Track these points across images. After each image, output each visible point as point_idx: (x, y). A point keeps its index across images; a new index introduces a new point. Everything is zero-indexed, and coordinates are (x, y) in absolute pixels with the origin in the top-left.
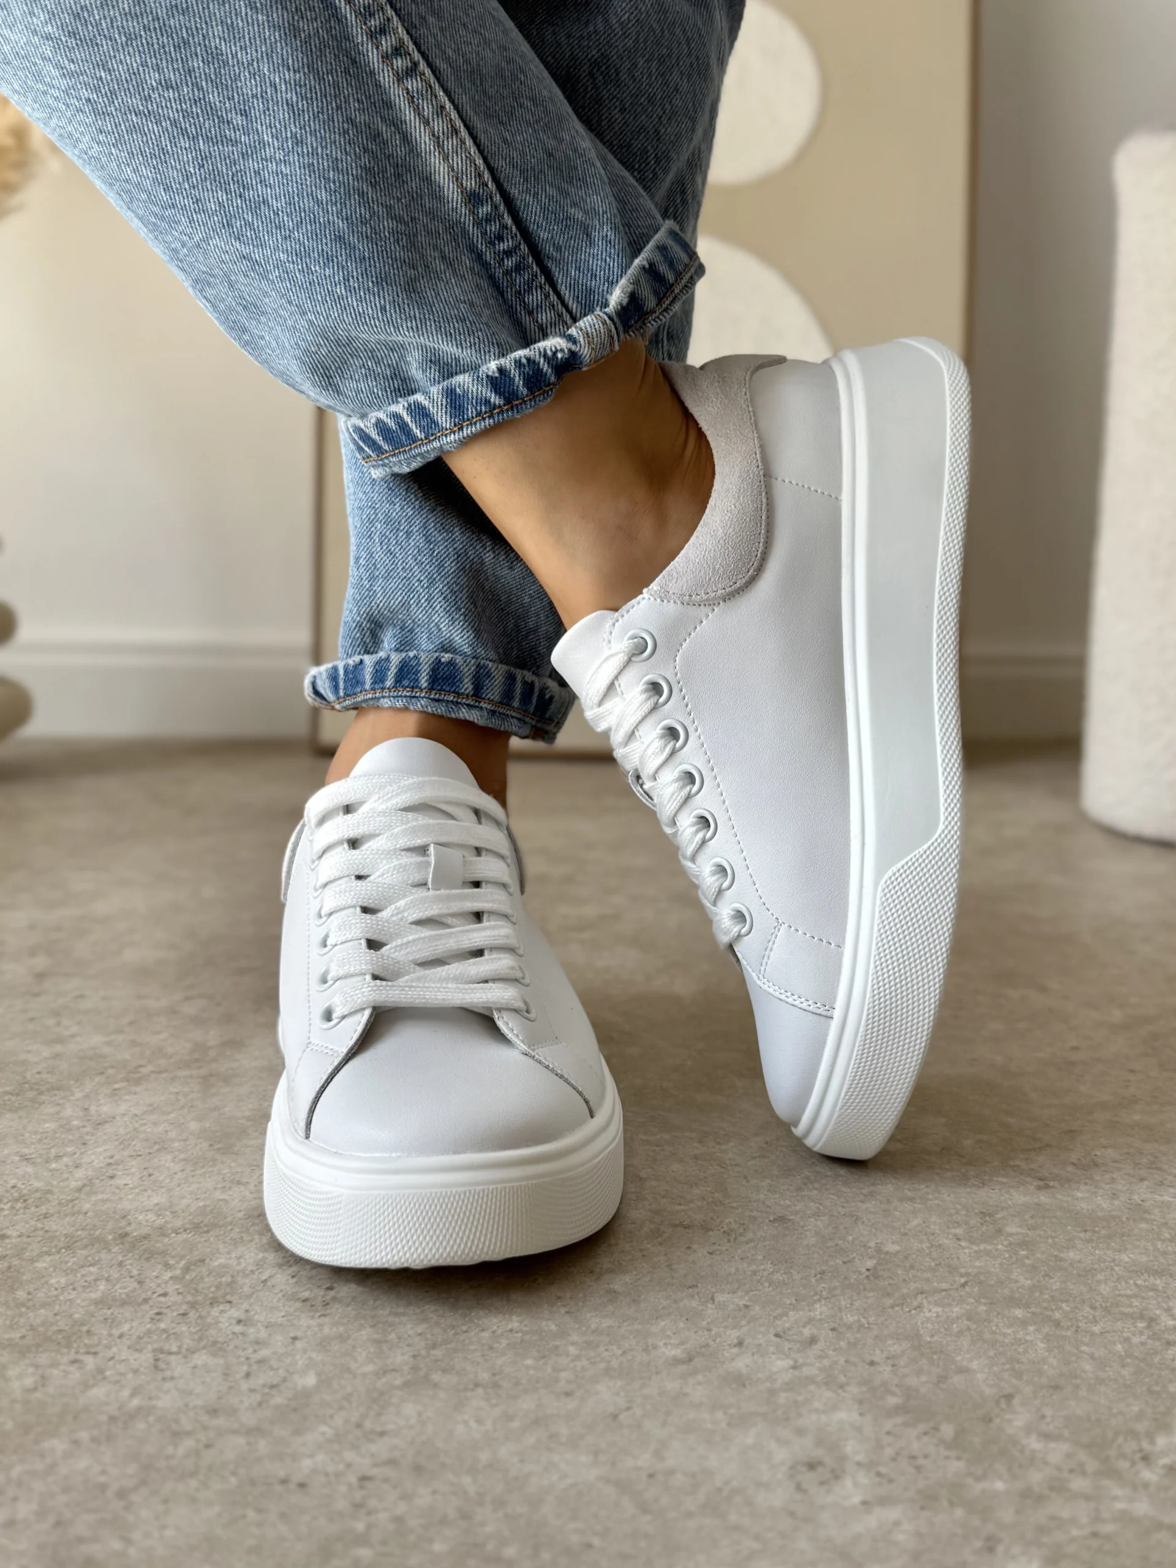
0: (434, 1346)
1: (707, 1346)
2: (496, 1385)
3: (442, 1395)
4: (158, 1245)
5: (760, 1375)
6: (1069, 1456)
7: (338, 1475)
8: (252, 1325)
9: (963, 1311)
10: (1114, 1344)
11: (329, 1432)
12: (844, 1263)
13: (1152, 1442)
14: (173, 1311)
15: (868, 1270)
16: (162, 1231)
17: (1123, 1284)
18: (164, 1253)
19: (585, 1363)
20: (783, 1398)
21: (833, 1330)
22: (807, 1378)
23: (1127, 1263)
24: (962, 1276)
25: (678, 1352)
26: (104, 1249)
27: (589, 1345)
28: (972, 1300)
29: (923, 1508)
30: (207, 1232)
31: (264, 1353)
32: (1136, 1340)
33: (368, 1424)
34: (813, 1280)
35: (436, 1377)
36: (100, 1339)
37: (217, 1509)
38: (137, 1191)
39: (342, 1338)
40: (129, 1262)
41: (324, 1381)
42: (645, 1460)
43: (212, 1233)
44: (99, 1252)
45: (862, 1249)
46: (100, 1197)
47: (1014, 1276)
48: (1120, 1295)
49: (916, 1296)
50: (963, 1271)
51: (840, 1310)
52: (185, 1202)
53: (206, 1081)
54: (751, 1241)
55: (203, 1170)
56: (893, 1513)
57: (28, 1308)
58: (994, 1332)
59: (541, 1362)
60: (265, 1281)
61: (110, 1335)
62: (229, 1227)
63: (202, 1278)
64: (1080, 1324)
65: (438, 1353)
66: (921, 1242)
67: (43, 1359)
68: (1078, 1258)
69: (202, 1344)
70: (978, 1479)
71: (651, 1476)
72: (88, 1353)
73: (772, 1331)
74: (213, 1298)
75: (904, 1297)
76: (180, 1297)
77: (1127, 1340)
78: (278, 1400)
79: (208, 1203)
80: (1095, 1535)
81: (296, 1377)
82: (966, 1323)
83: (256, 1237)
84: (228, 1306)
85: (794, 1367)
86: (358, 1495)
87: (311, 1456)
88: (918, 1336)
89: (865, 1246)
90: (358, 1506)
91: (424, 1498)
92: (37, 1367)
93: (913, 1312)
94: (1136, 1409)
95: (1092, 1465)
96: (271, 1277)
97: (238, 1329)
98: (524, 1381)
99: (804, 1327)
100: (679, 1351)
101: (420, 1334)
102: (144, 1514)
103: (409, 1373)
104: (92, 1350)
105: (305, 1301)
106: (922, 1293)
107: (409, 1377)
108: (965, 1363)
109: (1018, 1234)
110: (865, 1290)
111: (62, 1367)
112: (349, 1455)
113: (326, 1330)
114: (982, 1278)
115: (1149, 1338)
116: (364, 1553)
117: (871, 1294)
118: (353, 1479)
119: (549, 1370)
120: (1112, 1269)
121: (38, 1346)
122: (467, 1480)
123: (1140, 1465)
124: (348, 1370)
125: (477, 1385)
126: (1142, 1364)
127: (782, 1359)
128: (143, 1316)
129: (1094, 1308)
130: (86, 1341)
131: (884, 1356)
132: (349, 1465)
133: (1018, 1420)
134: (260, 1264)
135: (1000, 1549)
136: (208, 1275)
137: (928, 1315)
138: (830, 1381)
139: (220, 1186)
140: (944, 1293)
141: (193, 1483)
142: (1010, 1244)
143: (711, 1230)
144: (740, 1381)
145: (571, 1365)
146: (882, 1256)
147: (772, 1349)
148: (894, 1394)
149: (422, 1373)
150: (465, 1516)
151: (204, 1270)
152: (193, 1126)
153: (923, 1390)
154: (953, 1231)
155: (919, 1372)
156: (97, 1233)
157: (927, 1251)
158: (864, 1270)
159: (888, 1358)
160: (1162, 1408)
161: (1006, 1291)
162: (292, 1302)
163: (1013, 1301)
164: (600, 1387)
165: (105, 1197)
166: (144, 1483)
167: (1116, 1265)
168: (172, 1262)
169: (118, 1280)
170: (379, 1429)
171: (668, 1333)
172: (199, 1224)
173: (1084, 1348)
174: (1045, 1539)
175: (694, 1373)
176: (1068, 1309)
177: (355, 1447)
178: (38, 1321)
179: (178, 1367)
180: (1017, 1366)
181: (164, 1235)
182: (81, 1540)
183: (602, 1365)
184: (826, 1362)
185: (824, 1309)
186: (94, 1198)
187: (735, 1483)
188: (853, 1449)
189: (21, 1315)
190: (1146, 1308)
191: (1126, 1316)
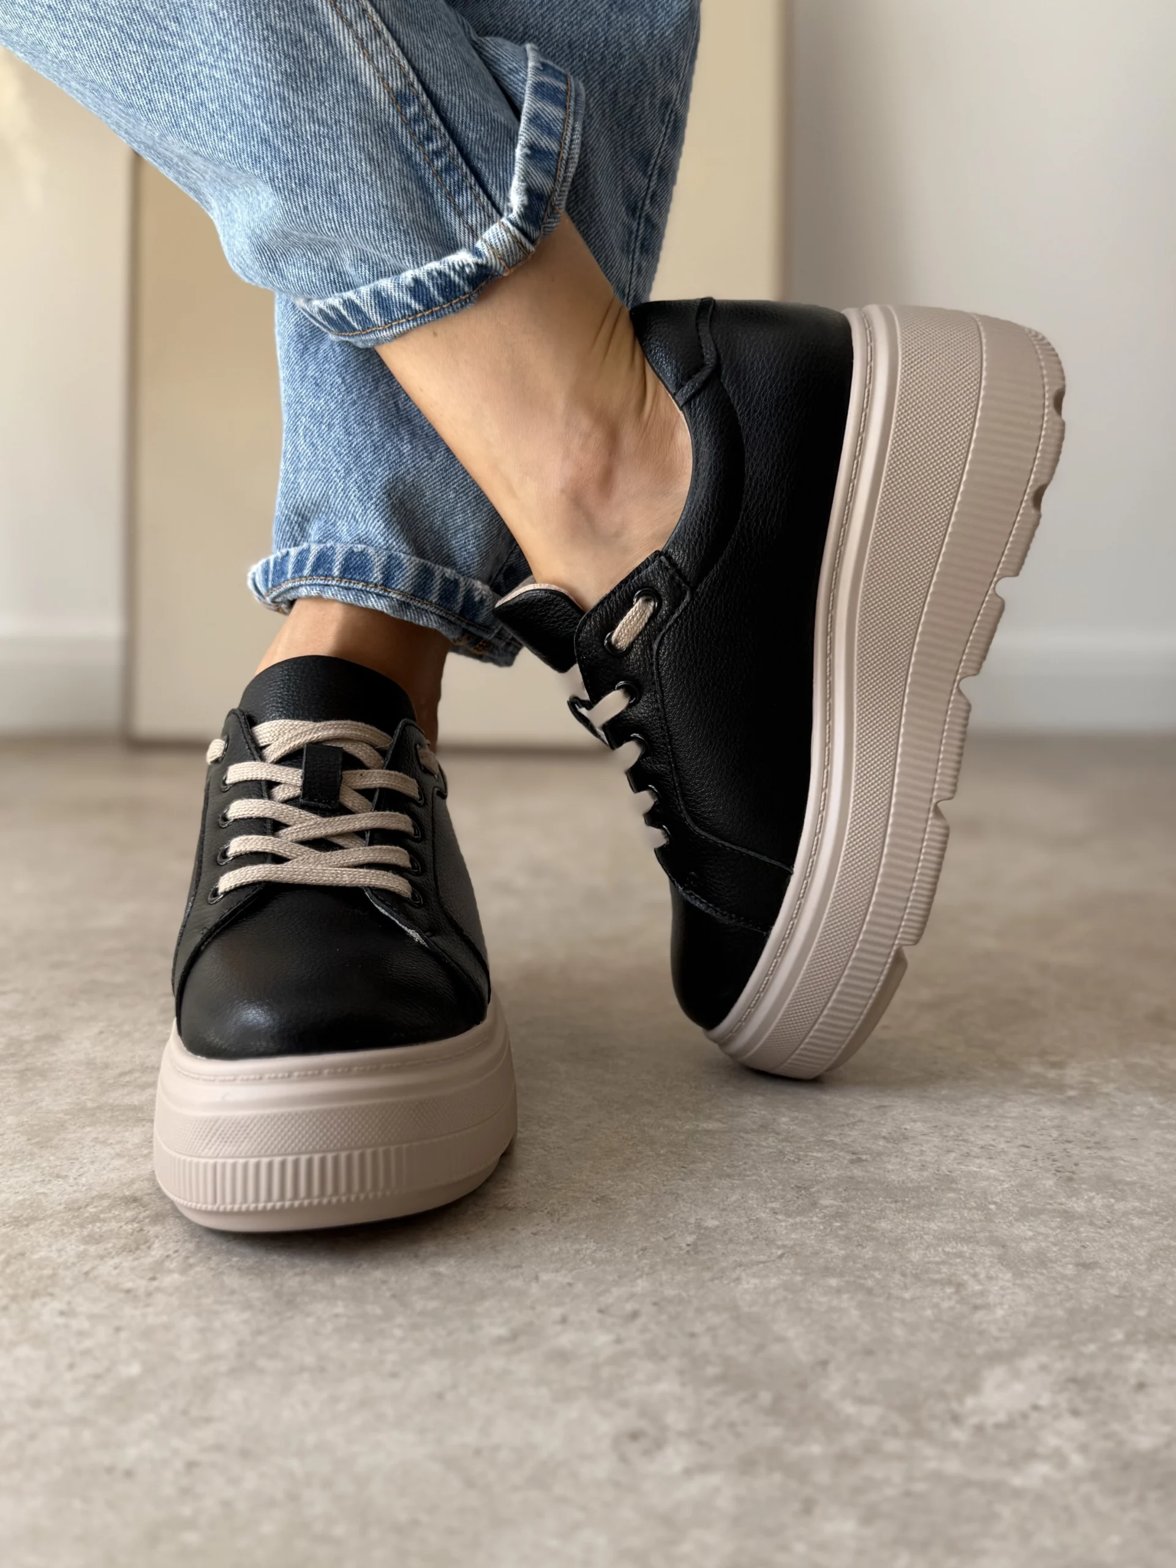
0: (259, 1332)
1: (531, 1324)
2: (322, 1369)
3: (268, 1380)
5: (584, 1350)
6: (882, 1419)
7: (164, 1462)
8: (75, 1317)
9: (780, 1282)
10: (924, 1309)
11: (155, 1420)
12: (665, 1239)
13: (961, 1403)
15: (688, 1245)
17: (932, 1251)
19: (411, 1344)
20: (606, 1372)
21: (655, 1304)
22: (629, 1351)
23: (935, 1231)
24: (779, 1248)
25: (502, 1331)
27: (415, 1327)
28: (788, 1271)
29: (742, 1473)
30: (27, 1226)
31: (88, 1343)
32: (945, 1305)
33: (194, 1411)
34: (635, 1257)
35: (262, 1362)
37: (41, 1500)
39: (167, 1327)
41: (149, 1370)
42: (471, 1436)
43: (31, 1227)
45: (683, 1225)
47: (828, 1246)
48: (929, 1262)
49: (734, 1269)
50: (779, 1243)
51: (661, 1284)
53: (23, 1076)
54: (574, 1221)
55: (21, 1164)
56: (714, 1480)
58: (809, 1302)
59: (367, 1345)
60: (87, 1274)
62: (49, 1221)
63: (23, 1271)
64: (894, 1292)
65: (263, 1340)
66: (739, 1217)
68: (889, 1227)
69: (24, 1337)
70: (795, 1444)
71: (478, 1452)
73: (595, 1307)
74: (35, 1291)
75: (723, 1271)
77: (936, 1305)
78: (102, 1389)
79: (27, 1196)
80: (908, 1494)
81: (120, 1367)
82: (783, 1293)
84: (47, 1299)
85: (617, 1342)
86: (185, 1481)
87: (137, 1444)
88: (737, 1306)
89: (685, 1222)
90: (185, 1492)
91: (251, 1481)
93: (732, 1284)
94: (946, 1371)
95: (904, 1426)
96: (93, 1268)
97: (60, 1320)
98: (349, 1364)
99: (626, 1302)
103: (234, 1360)
105: (128, 1291)
106: (740, 1265)
107: (235, 1364)
108: (782, 1332)
109: (831, 1206)
110: (685, 1264)
112: (176, 1442)
113: (150, 1320)
114: (798, 1249)
115: (958, 1302)
117: (691, 1269)
118: (178, 1465)
119: (375, 1353)
120: (922, 1238)
123: (950, 1425)
124: (173, 1358)
125: (302, 1369)
126: (951, 1328)
127: (605, 1334)
129: (904, 1274)
131: (704, 1328)
132: (175, 1452)
133: (833, 1385)
134: (82, 1256)
135: (817, 1510)
136: (29, 1268)
137: (746, 1286)
138: (653, 1354)
139: (39, 1179)
140: (761, 1265)
141: (17, 1475)
142: (825, 1216)
143: (535, 1211)
144: (562, 1357)
145: (397, 1347)
146: (702, 1231)
147: (595, 1325)
148: (713, 1364)
149: (248, 1360)
150: (293, 1497)
152: (11, 1120)
153: (741, 1359)
154: (770, 1205)
155: (738, 1342)
157: (745, 1225)
158: (684, 1245)
159: (708, 1330)
160: (970, 1371)
161: (821, 1261)
162: (114, 1294)
163: (827, 1271)
164: (425, 1368)
167: (926, 1234)
170: (205, 1415)
171: (493, 1313)
172: (18, 1218)
173: (897, 1315)
174: (860, 1500)
175: (519, 1350)
176: (880, 1277)
177: (181, 1434)
180: (832, 1333)
183: (428, 1346)
184: (647, 1336)
185: (646, 1284)
187: (559, 1457)
188: (676, 1420)
190: (954, 1274)
191: (935, 1282)
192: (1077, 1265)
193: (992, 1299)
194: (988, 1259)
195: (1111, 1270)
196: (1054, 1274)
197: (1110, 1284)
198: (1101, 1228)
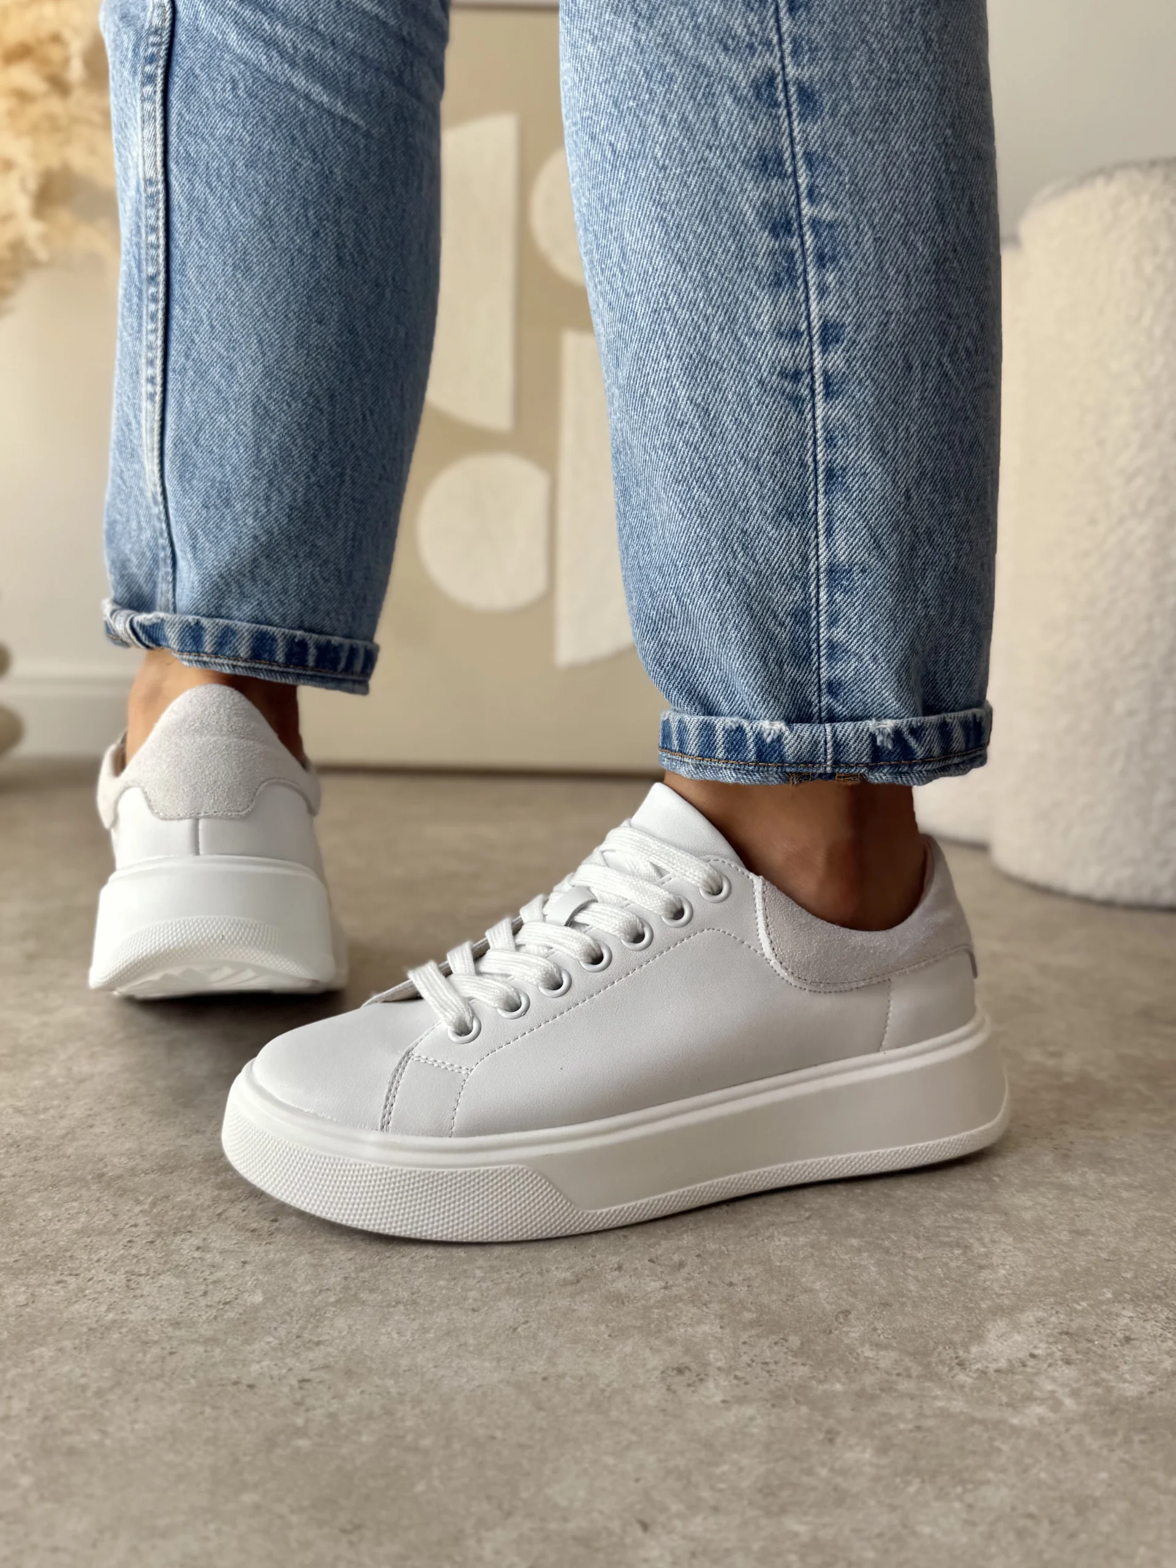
1: (592, 1269)
2: (415, 1303)
3: (369, 1310)
4: (130, 1184)
5: (636, 1294)
6: (896, 1362)
7: (281, 1379)
8: (208, 1251)
9: (808, 1240)
10: (935, 1267)
11: (275, 1342)
13: (968, 1351)
14: (142, 1240)
16: (133, 1172)
17: (942, 1217)
18: (134, 1190)
19: (489, 1284)
20: (656, 1313)
21: (698, 1256)
22: (676, 1296)
23: (945, 1199)
24: (806, 1210)
26: (84, 1187)
27: (493, 1268)
28: (814, 1231)
29: (773, 1406)
30: (171, 1173)
31: (220, 1274)
32: (953, 1264)
33: (306, 1335)
35: (364, 1296)
36: (81, 1262)
37: (179, 1406)
38: (112, 1137)
39: (285, 1263)
40: (105, 1198)
41: (270, 1299)
42: (540, 1365)
43: (174, 1174)
44: (80, 1189)
46: (81, 1142)
48: (939, 1227)
49: (768, 1227)
51: (704, 1239)
52: (152, 1147)
55: (167, 1121)
56: (749, 1411)
57: (20, 1237)
58: (833, 1258)
59: (453, 1283)
60: (220, 1215)
61: (91, 1260)
62: (189, 1169)
63: (166, 1212)
64: (908, 1252)
65: (365, 1275)
67: (33, 1280)
69: (169, 1266)
70: (820, 1382)
71: (544, 1379)
72: (71, 1275)
73: (647, 1258)
74: (177, 1228)
75: (758, 1229)
76: (149, 1228)
77: (946, 1264)
78: (232, 1315)
79: (171, 1148)
80: (918, 1428)
81: (246, 1295)
82: (810, 1250)
83: (212, 1177)
84: (188, 1236)
85: (666, 1288)
86: (298, 1396)
87: (259, 1362)
88: (769, 1260)
90: (299, 1404)
91: (353, 1397)
92: (28, 1286)
93: (766, 1241)
94: (953, 1322)
95: (916, 1370)
96: (225, 1211)
97: (197, 1254)
98: (437, 1299)
99: (674, 1254)
100: (568, 1274)
101: (350, 1260)
102: (118, 1410)
103: (341, 1292)
104: (74, 1272)
105: (253, 1231)
106: (773, 1225)
107: (341, 1296)
108: (809, 1285)
110: (725, 1222)
111: (49, 1287)
113: (271, 1256)
114: (823, 1212)
115: (965, 1262)
116: (303, 1443)
117: (730, 1226)
118: (294, 1381)
119: (460, 1290)
120: (934, 1205)
121: (29, 1268)
122: (390, 1382)
123: (957, 1369)
124: (290, 1289)
125: (398, 1303)
126: (958, 1285)
127: (655, 1281)
128: (117, 1244)
129: (917, 1238)
130: (70, 1265)
131: (741, 1278)
132: (290, 1369)
133: (855, 1332)
134: (215, 1200)
135: (839, 1440)
136: (173, 1208)
137: (778, 1243)
138: (695, 1299)
139: (182, 1134)
140: (791, 1225)
141: (159, 1385)
144: (619, 1299)
145: (478, 1286)
147: (647, 1272)
148: (749, 1310)
149: (352, 1292)
150: (389, 1412)
151: (168, 1204)
152: (160, 1084)
153: (774, 1307)
155: (771, 1292)
156: (79, 1173)
159: (744, 1280)
160: (975, 1322)
161: (844, 1223)
162: (242, 1233)
163: (850, 1232)
164: (500, 1304)
165: (86, 1143)
166: (118, 1384)
168: (141, 1198)
169: (97, 1213)
170: (315, 1339)
171: (559, 1259)
172: (164, 1166)
173: (909, 1271)
174: (877, 1432)
175: (582, 1292)
176: (896, 1238)
177: (296, 1355)
178: (29, 1247)
179: (147, 1287)
180: (853, 1286)
181: (134, 1175)
182: (65, 1432)
183: (503, 1286)
184: (692, 1283)
185: (690, 1237)
186: (76, 1144)
187: (615, 1385)
188: (715, 1356)
189: (14, 1242)
190: (962, 1238)
191: (945, 1244)
192: (1071, 1232)
193: (995, 1260)
194: (991, 1226)
195: (1102, 1237)
196: (1050, 1239)
197: (1100, 1249)
198: (1093, 1200)
